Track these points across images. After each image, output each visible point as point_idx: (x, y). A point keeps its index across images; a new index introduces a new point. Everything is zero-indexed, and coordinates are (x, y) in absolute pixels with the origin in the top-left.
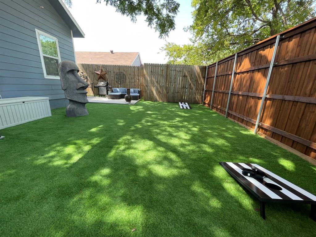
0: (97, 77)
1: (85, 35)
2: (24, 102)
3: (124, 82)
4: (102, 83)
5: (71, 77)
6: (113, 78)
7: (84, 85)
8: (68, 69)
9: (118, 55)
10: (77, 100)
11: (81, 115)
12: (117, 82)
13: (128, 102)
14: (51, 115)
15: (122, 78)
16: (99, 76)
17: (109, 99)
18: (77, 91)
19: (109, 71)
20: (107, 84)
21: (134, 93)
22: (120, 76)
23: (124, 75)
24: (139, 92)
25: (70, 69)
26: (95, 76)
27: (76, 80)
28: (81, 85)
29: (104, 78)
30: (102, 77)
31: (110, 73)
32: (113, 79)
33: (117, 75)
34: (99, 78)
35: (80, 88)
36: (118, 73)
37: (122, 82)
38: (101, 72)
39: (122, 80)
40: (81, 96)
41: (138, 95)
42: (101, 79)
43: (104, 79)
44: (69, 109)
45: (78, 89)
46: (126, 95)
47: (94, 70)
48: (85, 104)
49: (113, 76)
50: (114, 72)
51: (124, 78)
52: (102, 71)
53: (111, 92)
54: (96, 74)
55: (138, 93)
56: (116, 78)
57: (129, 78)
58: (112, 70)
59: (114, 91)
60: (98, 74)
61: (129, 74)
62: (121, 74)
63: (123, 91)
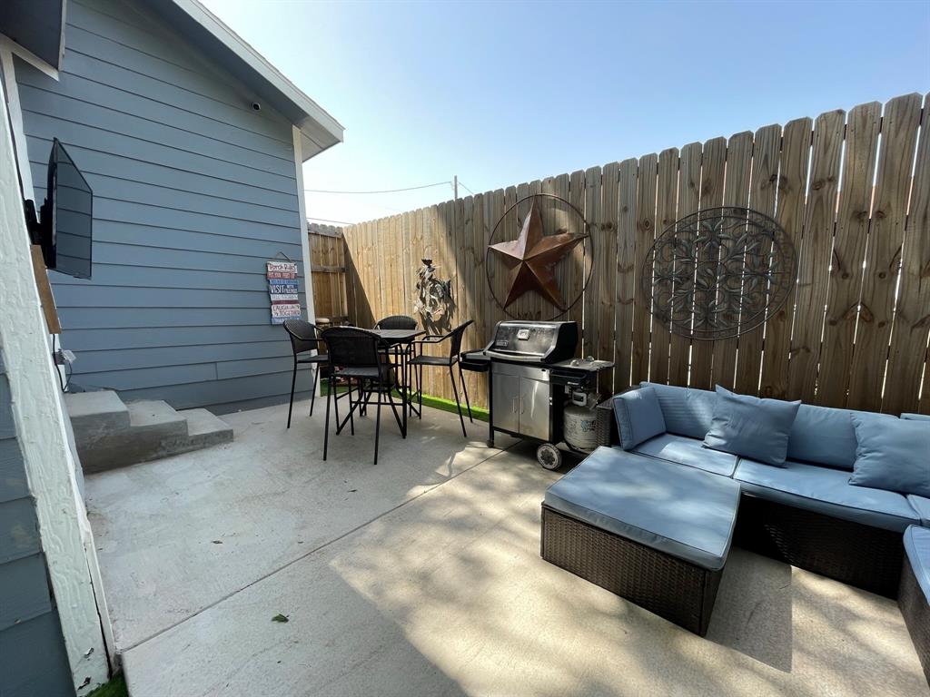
0: (502, 286)
3: (753, 316)
6: (633, 278)
12: (662, 317)
15: (732, 275)
16: (516, 271)
19: (601, 219)
20: (568, 342)
22: (712, 252)
23: (767, 230)
26: (490, 278)
29: (553, 284)
30: (533, 284)
31: (600, 238)
32: (633, 291)
33: (676, 244)
34: (517, 291)
36: (687, 224)
37: (729, 316)
38: (531, 244)
39: (731, 297)
42: (529, 298)
43: (548, 298)
47: (486, 236)
49: (633, 259)
50: (645, 226)
51: (759, 272)
52: (540, 226)
54: (497, 267)
56: (662, 279)
57: (852, 270)
58: (625, 210)
59: (623, 430)
60: (508, 261)
61: (860, 215)
62: (726, 229)
63: (752, 427)
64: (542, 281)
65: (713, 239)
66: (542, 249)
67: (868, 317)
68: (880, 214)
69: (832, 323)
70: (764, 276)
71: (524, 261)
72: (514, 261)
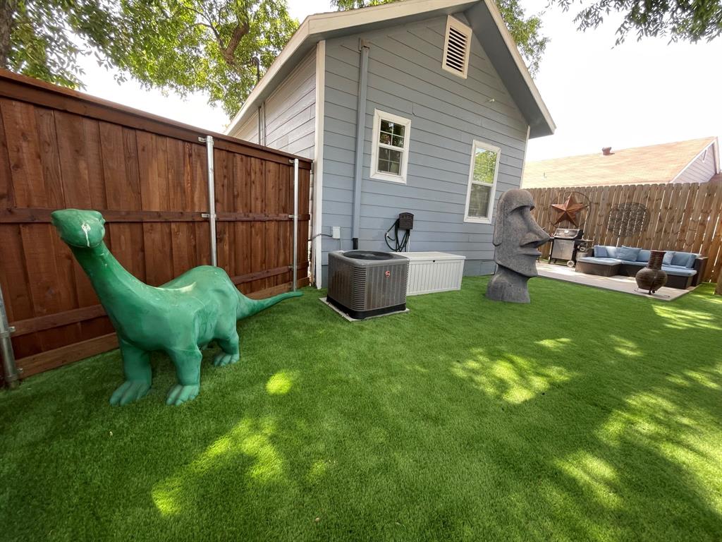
0: (555, 216)
1: (555, 127)
2: (434, 261)
3: (638, 230)
4: (567, 231)
5: (516, 221)
6: (603, 219)
7: (538, 239)
8: (515, 206)
9: (625, 157)
10: (515, 269)
11: (513, 301)
12: (611, 230)
13: (648, 291)
14: (459, 289)
15: (633, 220)
16: (561, 214)
17: (576, 271)
18: (519, 249)
19: (595, 201)
20: (580, 236)
21: (672, 264)
22: (629, 213)
23: (643, 209)
24: (696, 264)
25: (518, 206)
26: (549, 215)
27: (525, 227)
28: (532, 237)
29: (575, 218)
30: (568, 218)
31: (594, 206)
32: (602, 222)
33: (618, 210)
34: (560, 220)
35: (529, 243)
36: (622, 205)
37: (631, 230)
38: (569, 206)
39: (632, 225)
40: (525, 261)
41: (693, 272)
42: (565, 222)
43: (572, 222)
44: (495, 283)
45: (522, 246)
46: (645, 270)
47: (550, 201)
48: (529, 277)
49: (604, 213)
50: (609, 205)
51: (640, 219)
52: (572, 202)
53: (587, 256)
54: (553, 211)
55: (693, 267)
56: (612, 220)
57: (663, 220)
58: (603, 199)
59: (595, 253)
60: (559, 211)
61: (666, 208)
62: (633, 208)
63: (629, 254)
64: (572, 218)
65: (629, 210)
66: (573, 208)
67: (665, 231)
68: (670, 208)
69: (657, 233)
70: (641, 221)
71: (566, 212)
72: (563, 211)
